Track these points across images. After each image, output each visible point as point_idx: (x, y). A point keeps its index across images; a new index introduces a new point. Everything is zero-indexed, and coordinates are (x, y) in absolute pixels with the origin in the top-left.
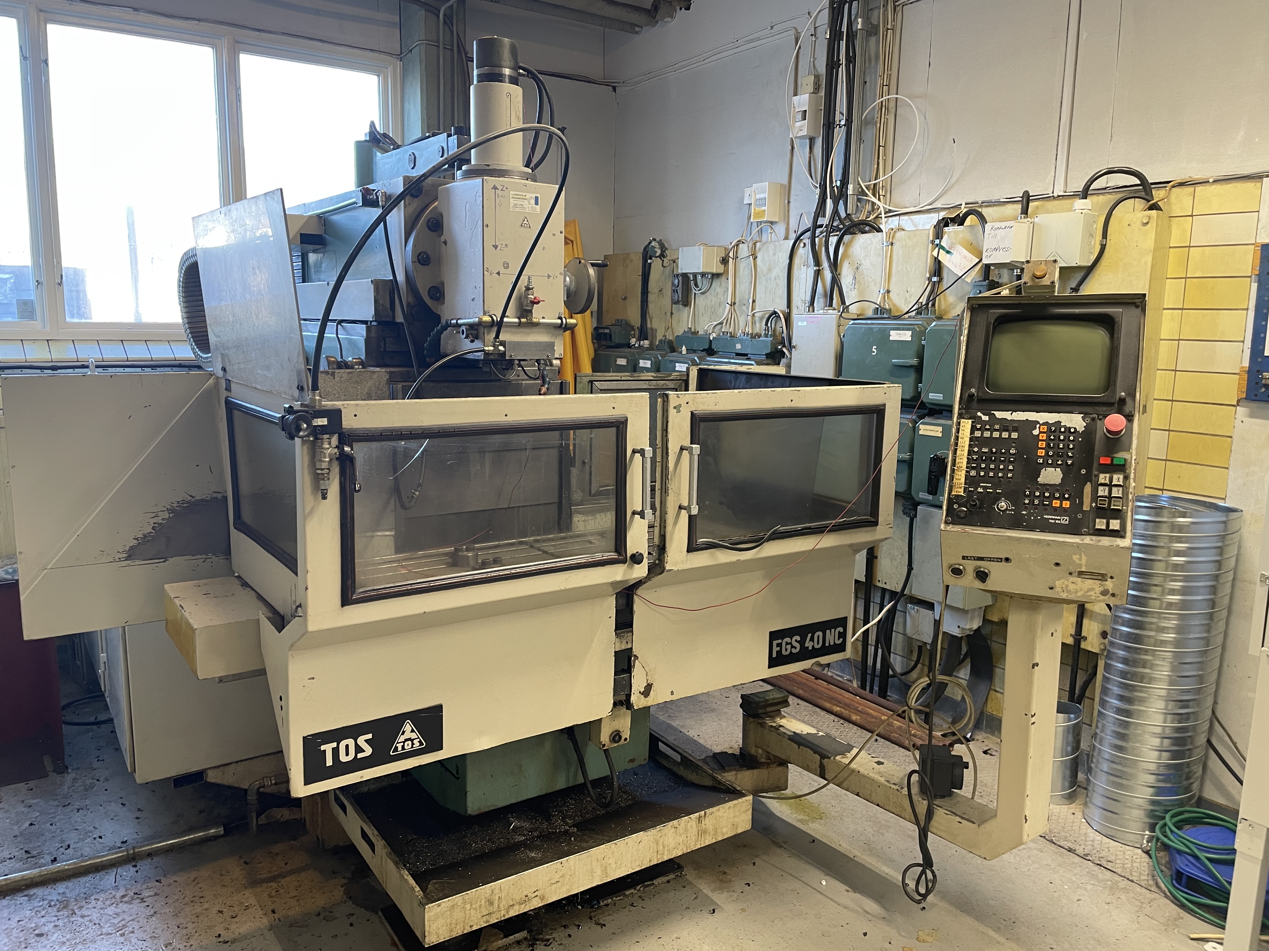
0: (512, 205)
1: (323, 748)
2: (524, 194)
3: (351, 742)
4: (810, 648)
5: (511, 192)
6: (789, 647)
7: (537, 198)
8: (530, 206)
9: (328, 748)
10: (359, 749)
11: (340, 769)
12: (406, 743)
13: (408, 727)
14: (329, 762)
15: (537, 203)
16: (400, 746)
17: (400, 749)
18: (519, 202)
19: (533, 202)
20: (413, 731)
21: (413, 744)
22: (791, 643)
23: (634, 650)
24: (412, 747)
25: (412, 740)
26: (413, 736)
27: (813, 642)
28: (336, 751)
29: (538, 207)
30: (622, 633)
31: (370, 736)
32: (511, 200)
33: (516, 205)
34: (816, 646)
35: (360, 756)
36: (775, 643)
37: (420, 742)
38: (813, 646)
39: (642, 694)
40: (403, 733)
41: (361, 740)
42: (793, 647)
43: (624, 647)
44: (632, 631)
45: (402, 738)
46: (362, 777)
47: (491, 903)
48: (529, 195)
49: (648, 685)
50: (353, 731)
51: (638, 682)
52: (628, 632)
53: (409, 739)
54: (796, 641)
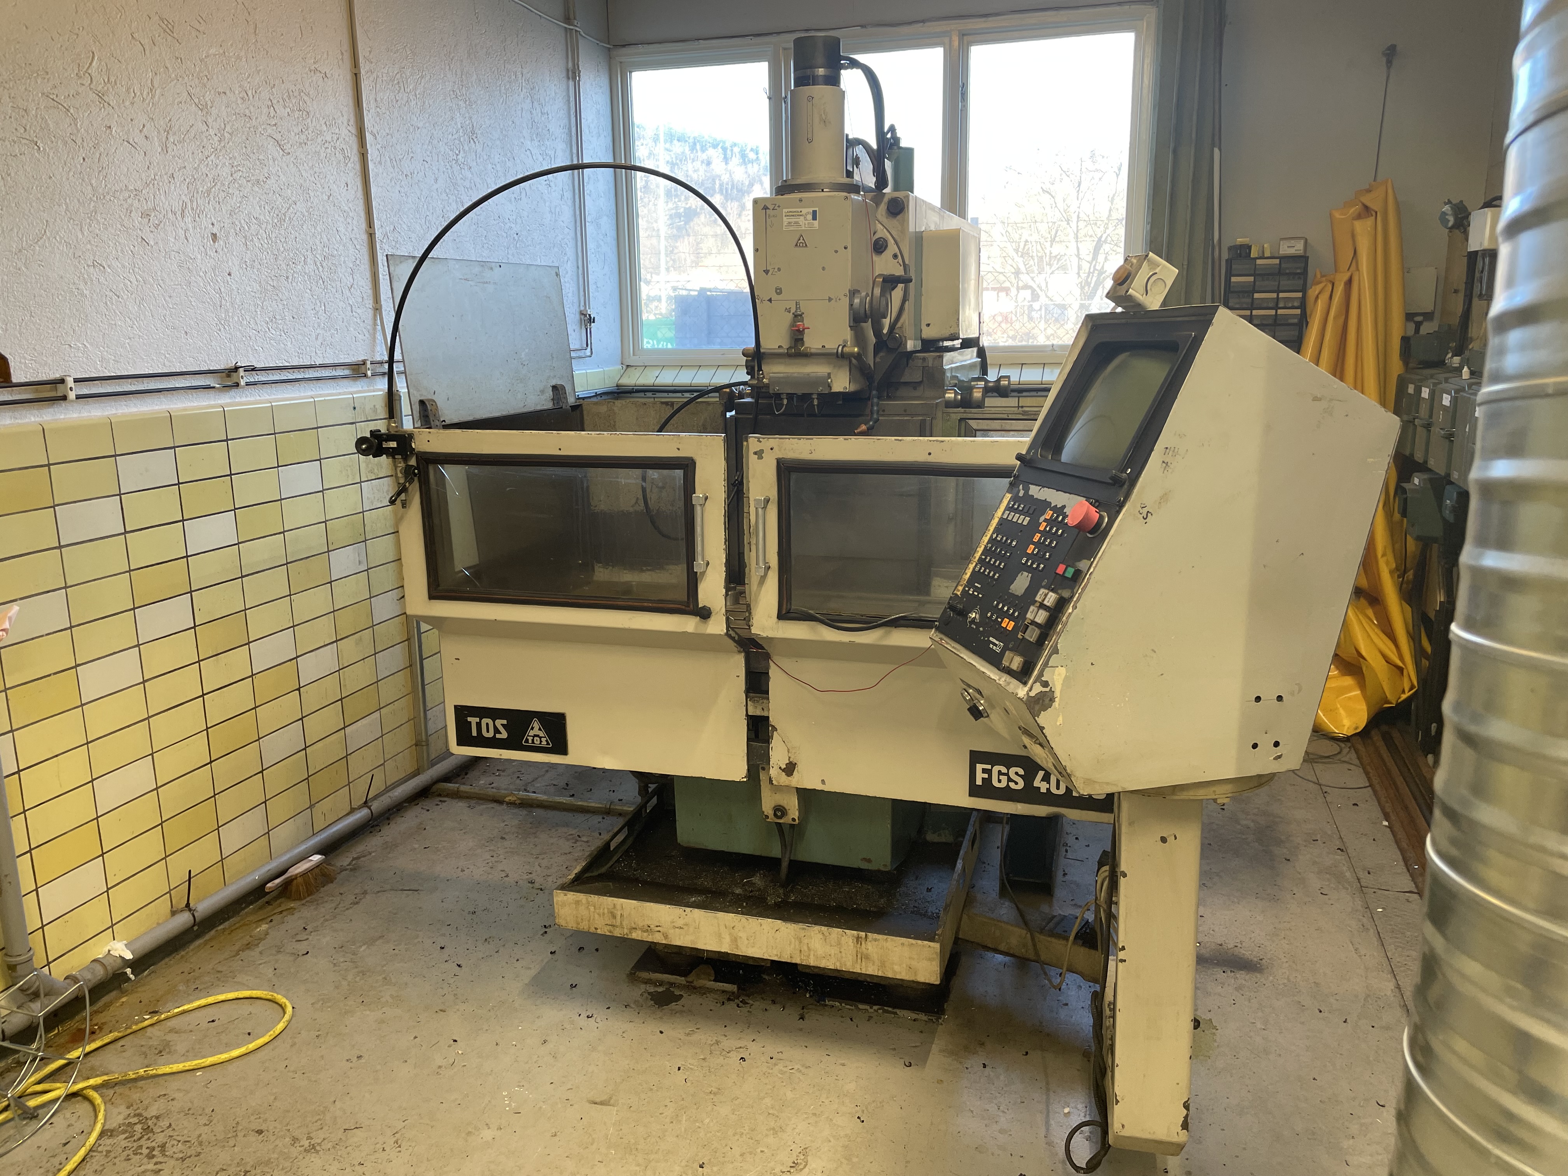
0: (785, 224)
1: (469, 719)
2: (799, 210)
3: (490, 721)
4: (1043, 790)
5: (784, 210)
6: (1004, 779)
7: (814, 213)
8: (807, 222)
9: (473, 720)
10: (497, 731)
11: (481, 741)
12: (535, 738)
13: (536, 724)
14: (474, 733)
15: (814, 218)
16: (530, 739)
17: (530, 741)
18: (793, 220)
19: (810, 217)
20: (540, 729)
21: (541, 741)
22: (1007, 774)
23: (771, 719)
24: (540, 744)
25: (540, 738)
26: (541, 734)
27: (1049, 783)
28: (479, 725)
29: (816, 223)
30: (756, 697)
31: (505, 722)
32: (785, 218)
33: (789, 223)
34: (1054, 790)
35: (498, 736)
36: (979, 767)
37: (547, 741)
38: (1048, 789)
39: (783, 770)
40: (532, 729)
41: (499, 723)
42: (1010, 780)
43: (759, 713)
44: (768, 699)
45: (532, 733)
46: (501, 755)
47: (614, 917)
48: (804, 211)
49: (791, 763)
50: (494, 713)
51: (778, 756)
52: (763, 698)
53: (538, 736)
54: (1017, 773)
